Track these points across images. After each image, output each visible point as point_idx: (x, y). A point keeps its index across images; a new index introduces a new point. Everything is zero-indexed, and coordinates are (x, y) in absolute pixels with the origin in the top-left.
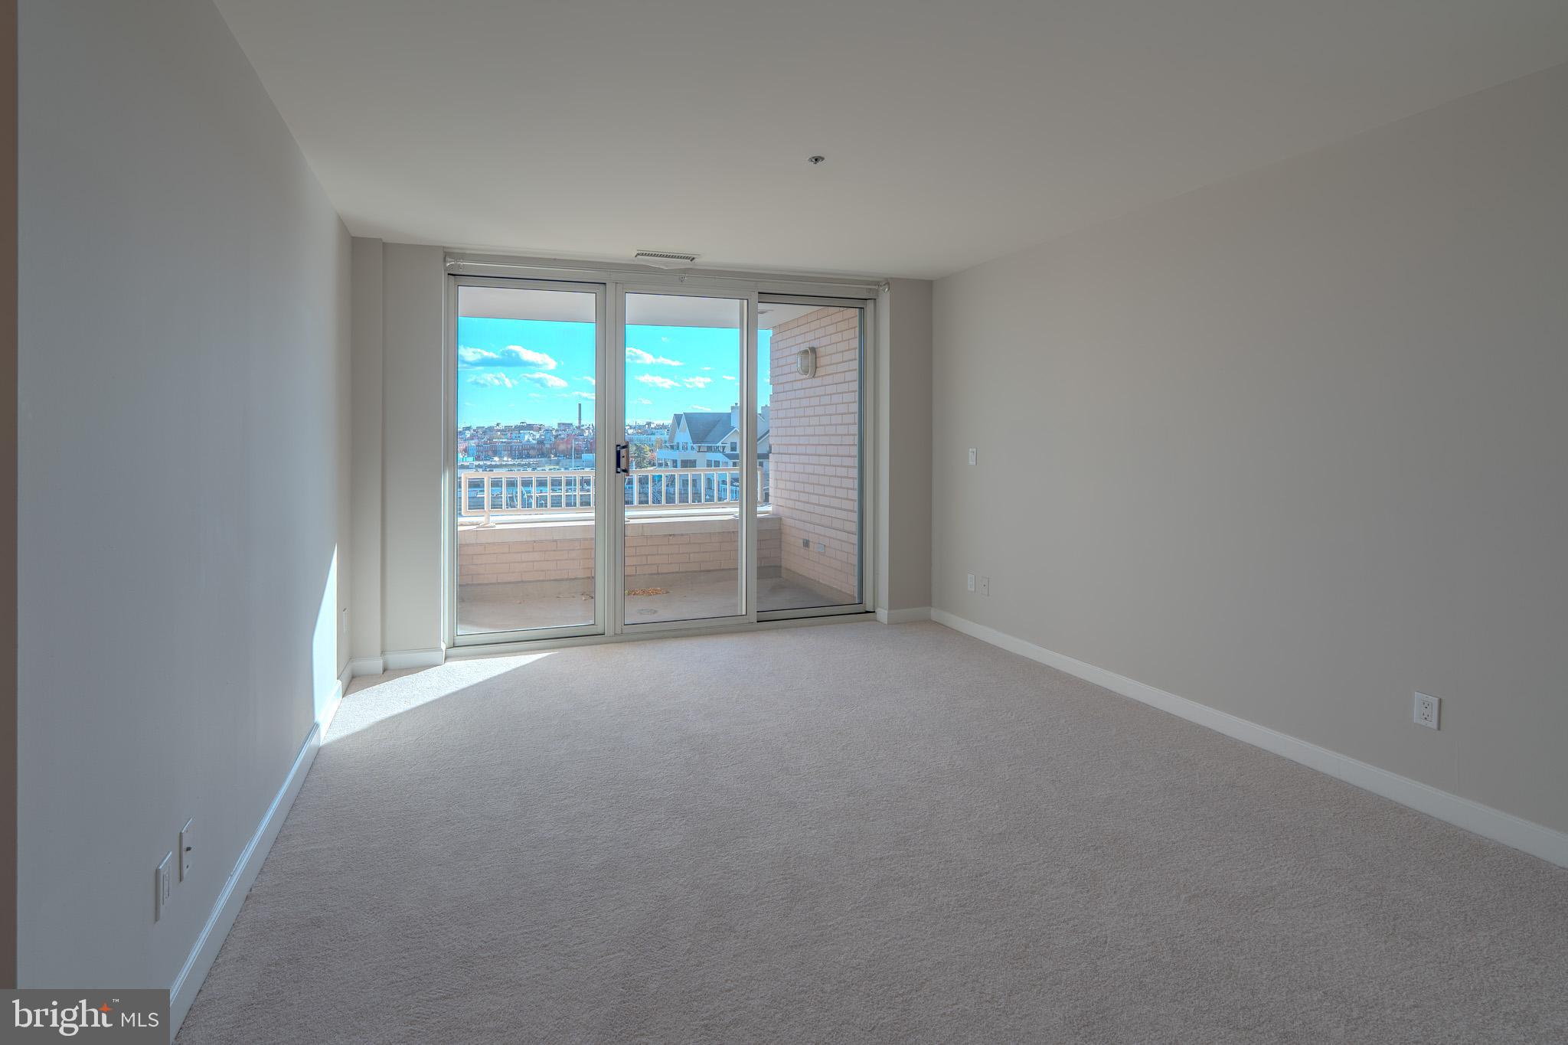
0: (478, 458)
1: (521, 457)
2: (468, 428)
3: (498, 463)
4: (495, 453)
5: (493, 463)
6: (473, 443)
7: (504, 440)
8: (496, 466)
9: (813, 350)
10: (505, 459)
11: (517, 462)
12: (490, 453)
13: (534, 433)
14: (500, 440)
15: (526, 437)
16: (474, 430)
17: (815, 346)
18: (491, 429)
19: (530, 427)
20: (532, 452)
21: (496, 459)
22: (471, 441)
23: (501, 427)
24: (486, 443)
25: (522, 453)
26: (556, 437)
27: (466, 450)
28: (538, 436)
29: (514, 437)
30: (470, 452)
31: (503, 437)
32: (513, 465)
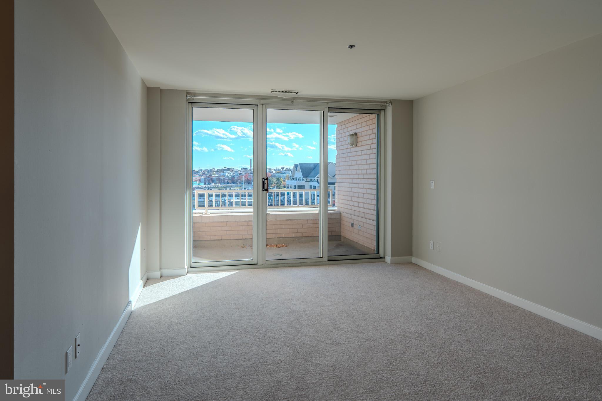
0: (205, 184)
1: (224, 183)
2: (201, 170)
3: (214, 186)
4: (213, 182)
5: (212, 186)
6: (203, 177)
7: (217, 176)
8: (213, 188)
9: (356, 134)
10: (217, 184)
11: (222, 185)
12: (210, 181)
13: (230, 172)
14: (215, 176)
15: (227, 174)
16: (203, 171)
17: (357, 132)
18: (211, 170)
19: (228, 170)
20: (229, 181)
21: (213, 184)
23: (215, 170)
24: (208, 177)
25: (226, 181)
26: (240, 174)
27: (200, 180)
28: (232, 174)
29: (221, 174)
30: (202, 181)
31: (216, 174)
32: (220, 187)
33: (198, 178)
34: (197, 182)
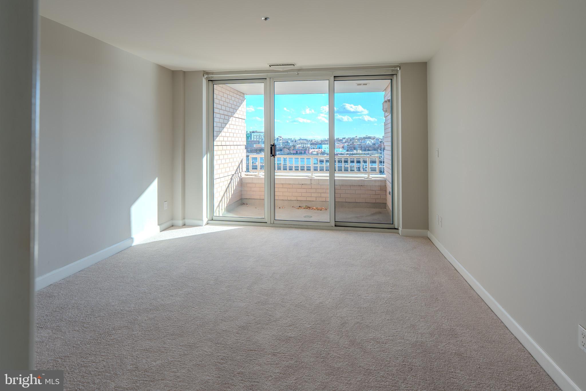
0: (348, 151)
1: (365, 150)
2: (344, 138)
3: (356, 153)
4: (355, 149)
5: (354, 153)
6: (346, 144)
7: (358, 143)
8: (355, 154)
10: (359, 151)
11: (364, 152)
12: (353, 149)
13: (371, 140)
14: (357, 143)
15: (368, 142)
16: (347, 139)
18: (353, 139)
19: (369, 138)
20: (370, 149)
21: (355, 151)
22: (345, 144)
23: (358, 138)
24: (351, 144)
25: (366, 149)
26: (381, 142)
27: (343, 147)
28: (373, 141)
29: (362, 142)
30: (345, 148)
31: (358, 142)
32: (361, 154)
33: (342, 146)
34: (341, 149)
